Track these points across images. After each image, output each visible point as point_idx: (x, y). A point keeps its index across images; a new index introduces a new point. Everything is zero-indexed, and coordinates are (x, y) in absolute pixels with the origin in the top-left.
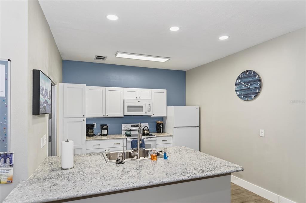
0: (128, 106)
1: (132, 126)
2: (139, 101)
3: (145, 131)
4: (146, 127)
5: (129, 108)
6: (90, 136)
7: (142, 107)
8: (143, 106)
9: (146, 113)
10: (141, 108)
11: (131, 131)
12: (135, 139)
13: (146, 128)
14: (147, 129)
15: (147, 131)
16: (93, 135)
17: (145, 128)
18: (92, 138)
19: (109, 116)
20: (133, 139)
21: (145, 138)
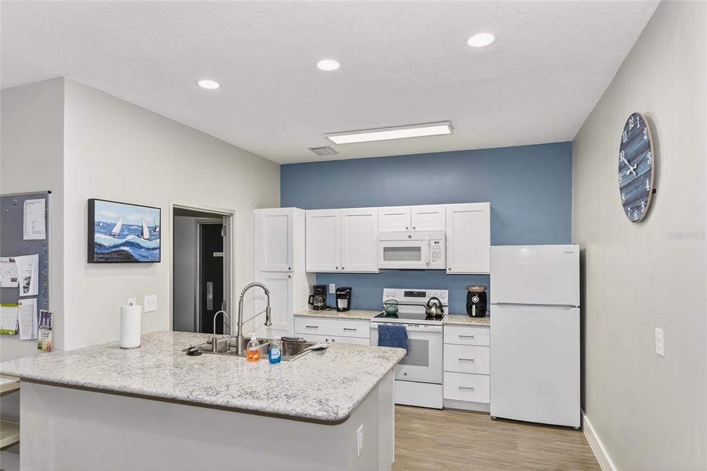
0: (384, 248)
1: (407, 294)
2: (410, 237)
3: (431, 307)
4: (434, 298)
5: (386, 253)
6: (318, 309)
7: (418, 249)
8: (420, 248)
9: (428, 264)
10: (415, 253)
11: (398, 304)
12: (388, 324)
13: (436, 301)
14: (438, 304)
15: (436, 308)
16: (324, 308)
17: (433, 301)
18: (321, 313)
19: (347, 270)
20: (382, 324)
21: (410, 324)
